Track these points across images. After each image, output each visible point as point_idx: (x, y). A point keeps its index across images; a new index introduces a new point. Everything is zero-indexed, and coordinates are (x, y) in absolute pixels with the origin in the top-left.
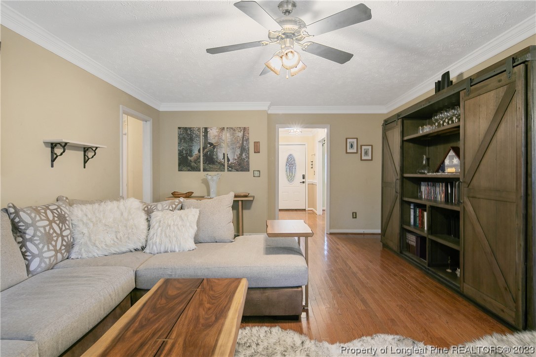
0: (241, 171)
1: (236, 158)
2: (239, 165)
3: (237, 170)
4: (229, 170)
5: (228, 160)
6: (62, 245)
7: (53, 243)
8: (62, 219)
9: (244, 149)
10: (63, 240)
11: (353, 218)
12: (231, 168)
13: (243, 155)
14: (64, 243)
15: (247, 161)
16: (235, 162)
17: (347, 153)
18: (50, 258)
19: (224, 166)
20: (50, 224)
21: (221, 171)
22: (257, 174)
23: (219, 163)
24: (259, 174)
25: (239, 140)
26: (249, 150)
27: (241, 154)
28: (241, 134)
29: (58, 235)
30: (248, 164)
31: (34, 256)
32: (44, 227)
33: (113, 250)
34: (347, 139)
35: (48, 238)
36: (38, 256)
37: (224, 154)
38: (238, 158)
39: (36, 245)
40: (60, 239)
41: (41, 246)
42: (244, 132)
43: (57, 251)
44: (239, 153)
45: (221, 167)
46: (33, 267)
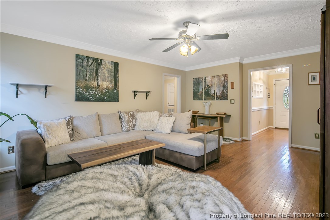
0: (223, 100)
1: (220, 92)
2: (222, 96)
3: (221, 100)
4: (217, 100)
5: (217, 94)
6: (132, 125)
7: (129, 123)
8: (133, 116)
9: (225, 87)
10: (132, 123)
12: (218, 98)
13: (225, 91)
14: (133, 124)
15: (226, 94)
16: (220, 95)
17: (309, 85)
18: (128, 128)
19: (214, 97)
20: (129, 118)
21: (213, 100)
22: (232, 102)
23: (212, 96)
24: (233, 102)
25: (222, 82)
26: (228, 87)
27: (223, 90)
28: (223, 79)
29: (131, 121)
30: (227, 96)
31: (124, 126)
32: (127, 118)
33: (145, 129)
34: (309, 73)
35: (128, 122)
36: (125, 126)
37: (214, 91)
38: (222, 92)
39: (125, 123)
40: (131, 123)
41: (126, 124)
42: (225, 77)
43: (130, 126)
44: (222, 89)
45: (213, 98)
46: (123, 130)
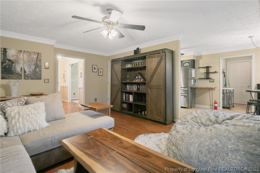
0: (35, 79)
1: (31, 71)
2: (34, 75)
3: (32, 79)
4: (25, 78)
5: (25, 72)
9: (37, 66)
11: (95, 101)
12: (27, 77)
13: (37, 69)
15: (40, 73)
16: (30, 73)
17: (93, 72)
19: (21, 76)
21: (19, 79)
22: (46, 81)
23: (17, 74)
24: (48, 81)
25: (34, 60)
26: (41, 66)
27: (35, 69)
28: (35, 57)
34: (93, 65)
37: (21, 68)
38: (33, 71)
42: (38, 55)
44: (34, 68)
45: (19, 76)
